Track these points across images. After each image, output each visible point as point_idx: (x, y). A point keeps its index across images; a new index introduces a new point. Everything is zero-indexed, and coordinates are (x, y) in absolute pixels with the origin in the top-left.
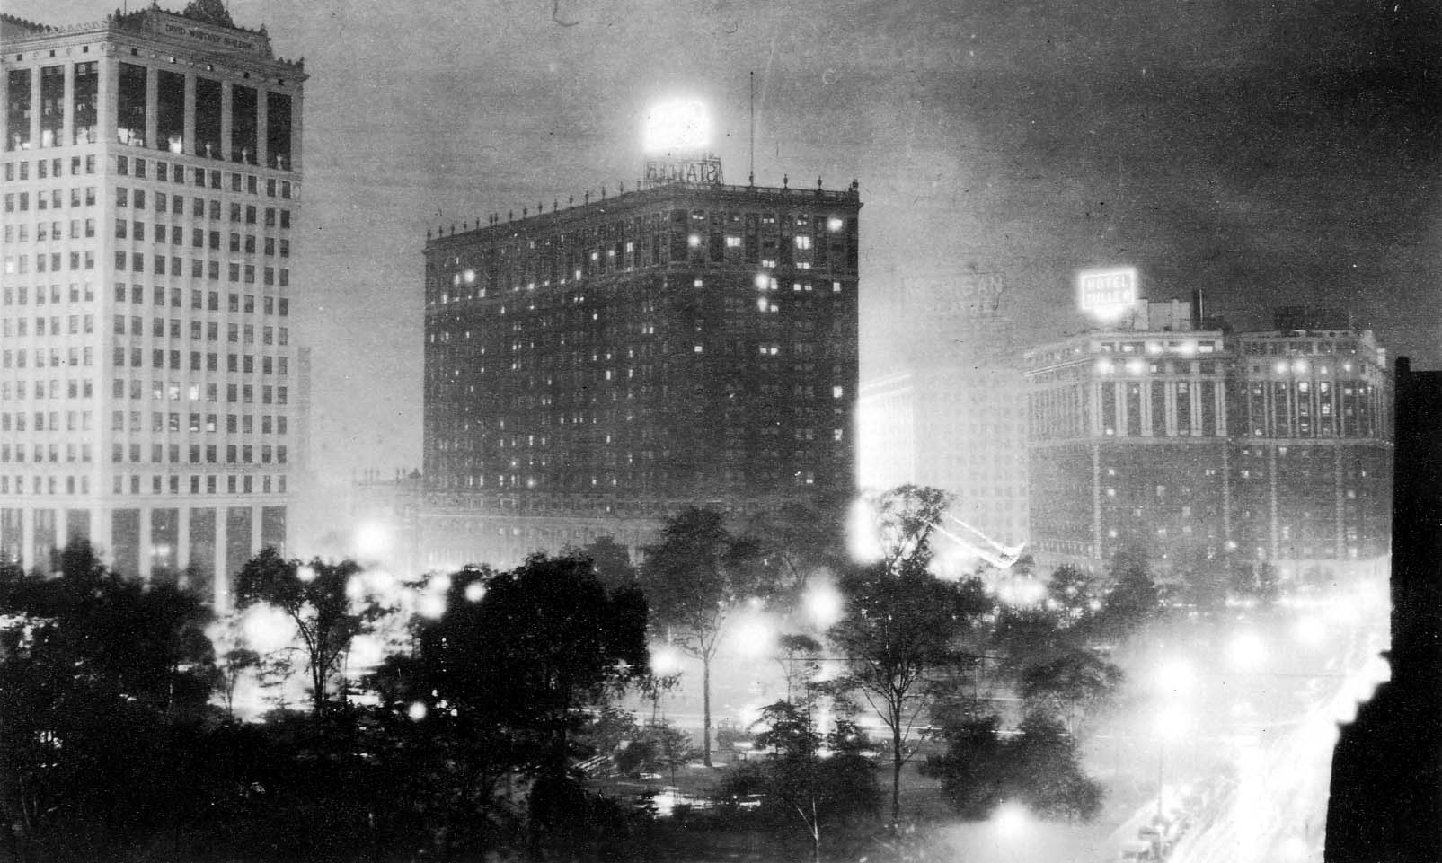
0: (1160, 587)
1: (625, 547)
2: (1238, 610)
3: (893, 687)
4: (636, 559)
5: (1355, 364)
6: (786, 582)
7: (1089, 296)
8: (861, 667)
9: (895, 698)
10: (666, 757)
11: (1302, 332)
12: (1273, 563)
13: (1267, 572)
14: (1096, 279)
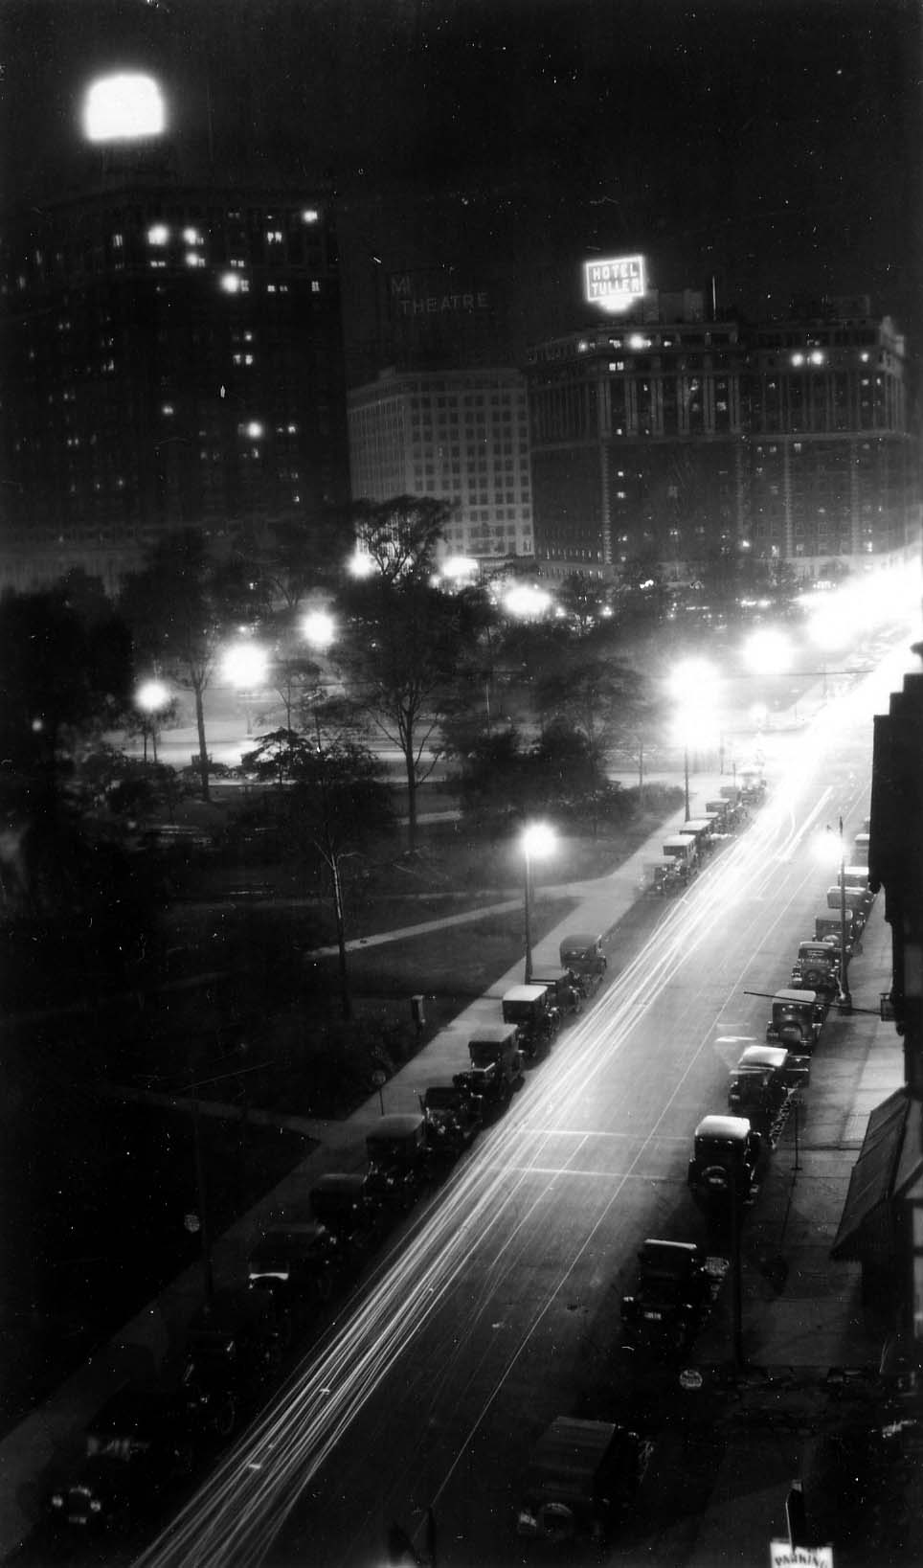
0: (674, 590)
1: (99, 579)
2: (755, 610)
3: (402, 708)
4: (112, 590)
5: (871, 354)
6: (280, 604)
7: (595, 285)
8: (368, 689)
9: (405, 719)
10: (162, 795)
11: (820, 321)
12: (789, 560)
13: (783, 569)
14: (601, 268)
